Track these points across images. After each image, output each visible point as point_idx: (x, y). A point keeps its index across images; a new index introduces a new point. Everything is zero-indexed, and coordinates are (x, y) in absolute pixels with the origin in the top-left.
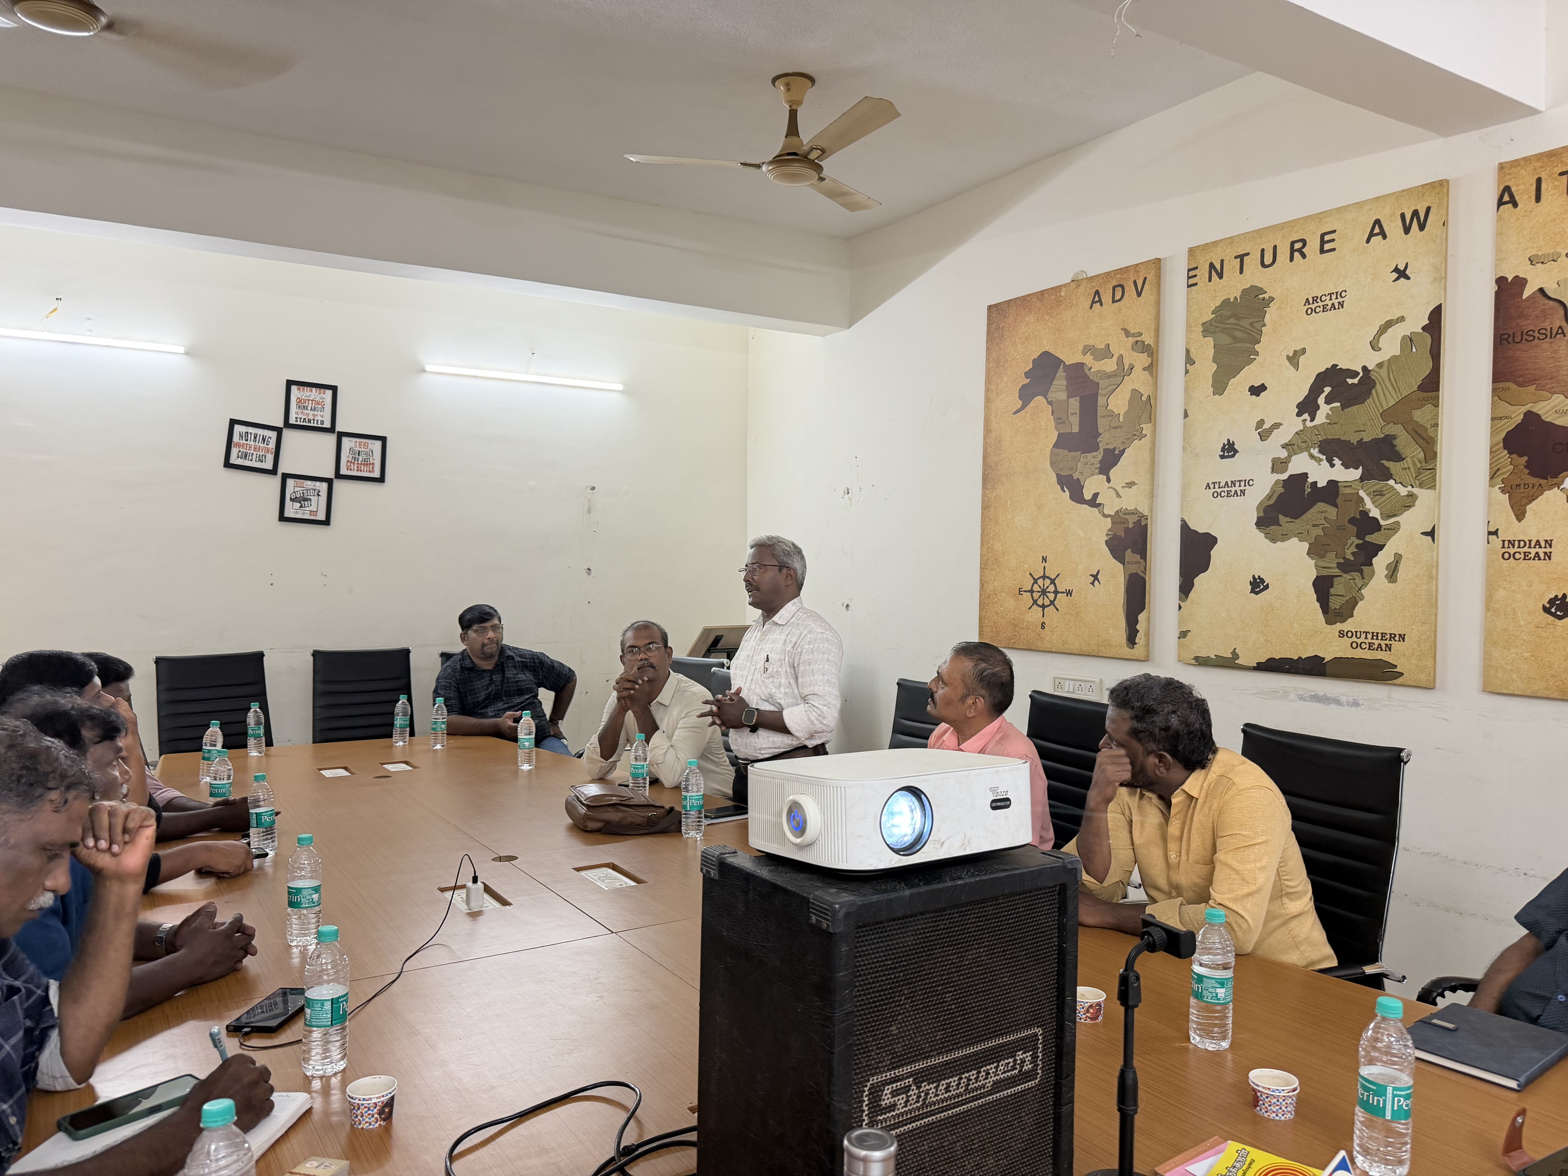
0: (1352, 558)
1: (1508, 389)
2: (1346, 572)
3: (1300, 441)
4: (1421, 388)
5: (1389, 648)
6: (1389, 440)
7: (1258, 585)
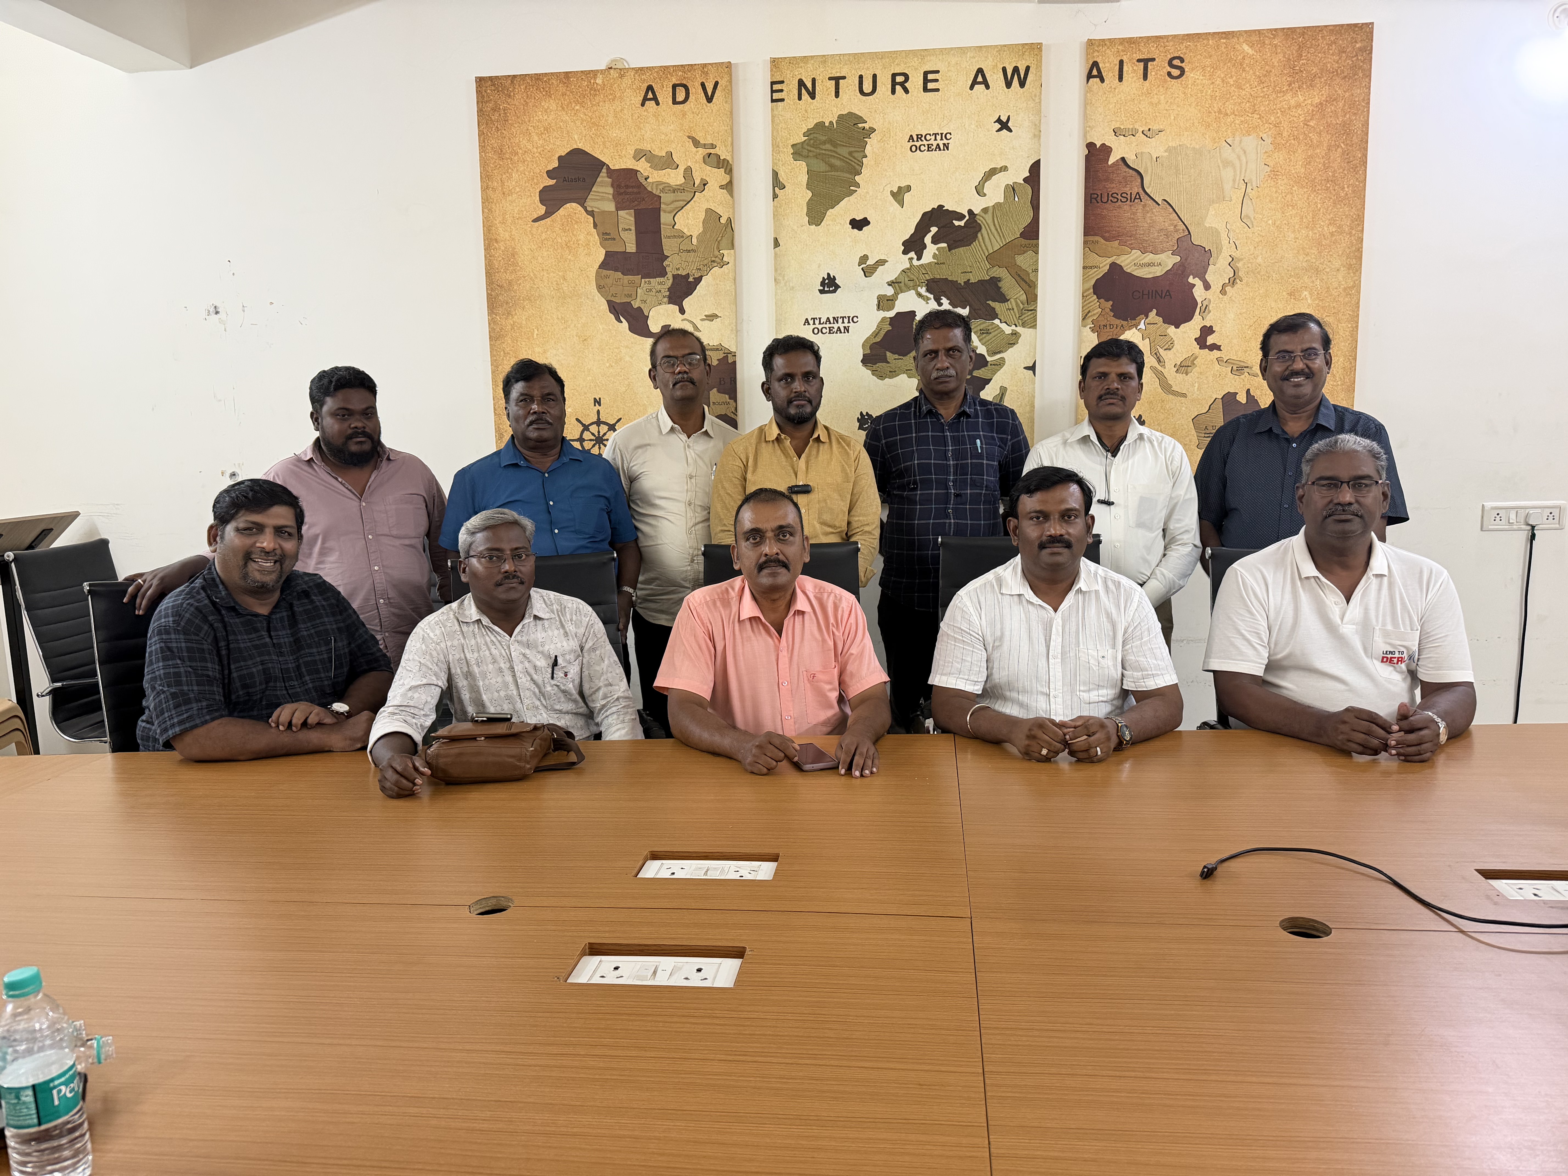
1: (1095, 242)
3: (906, 279)
4: (1023, 235)
6: (994, 282)
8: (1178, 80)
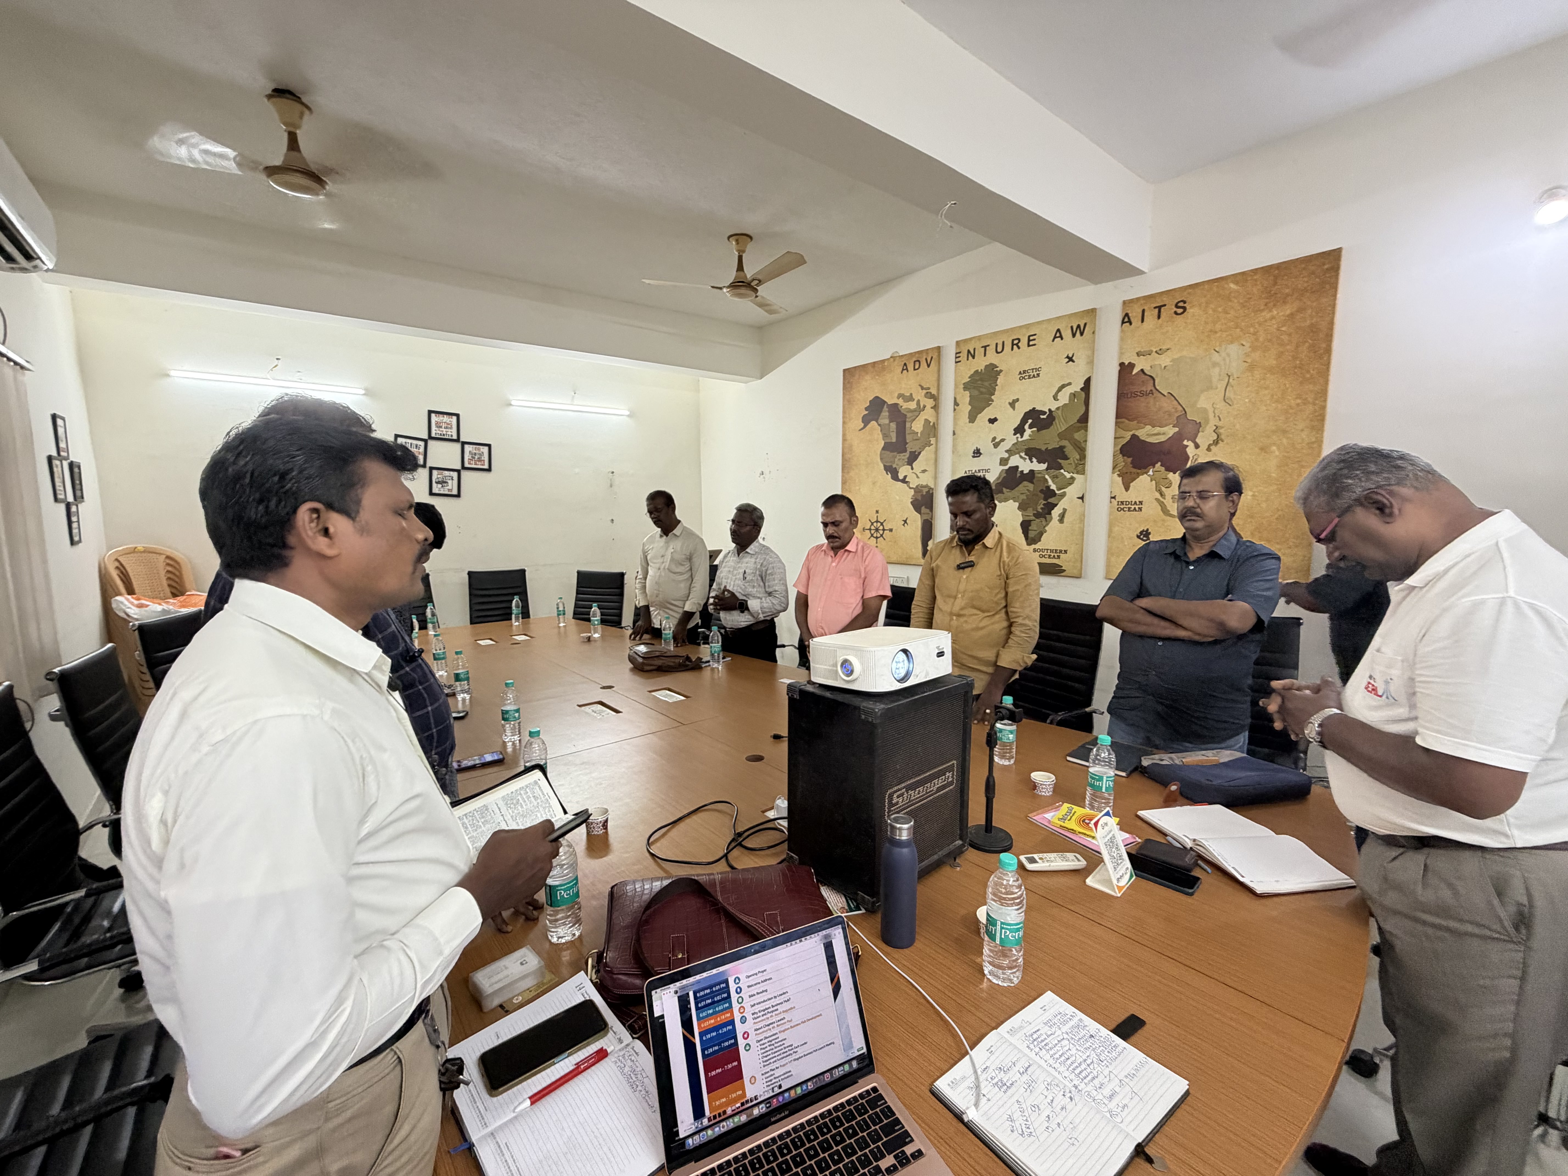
0: (1041, 511)
1: (1123, 422)
2: (1037, 518)
3: (1015, 449)
4: (1079, 421)
5: (1059, 557)
6: (1062, 448)
8: (1182, 315)
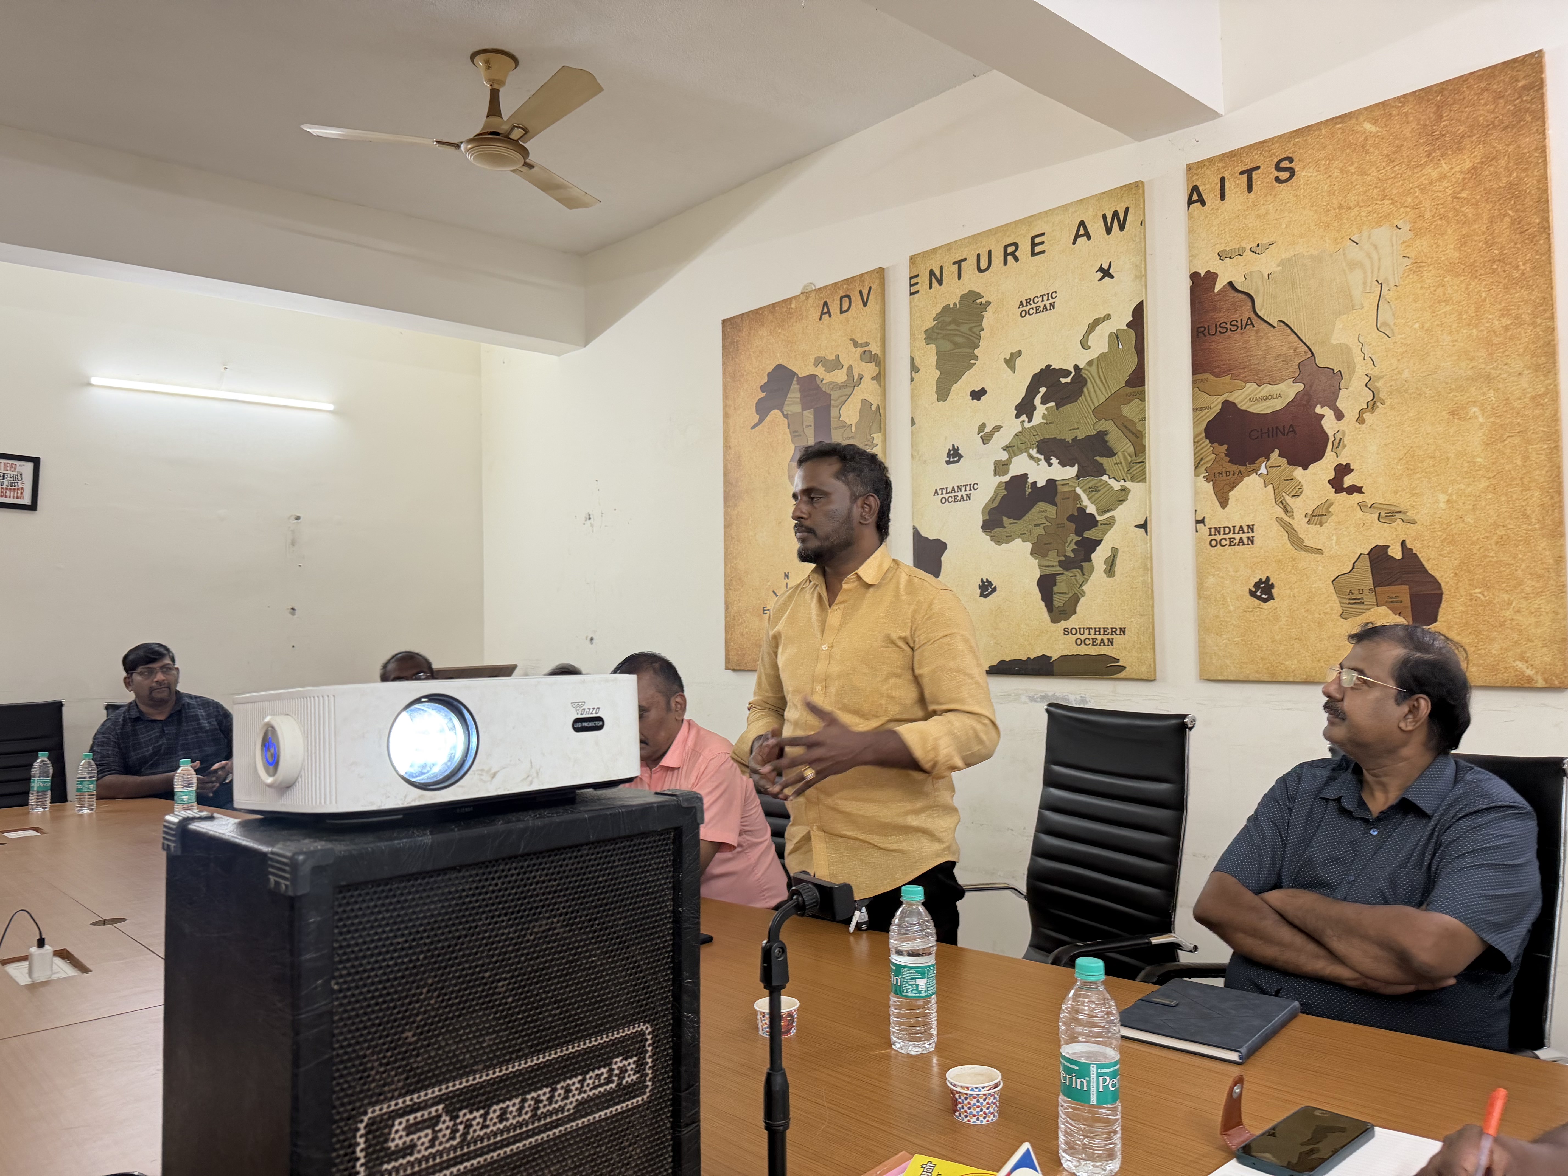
0: (1072, 555)
1: (1206, 380)
2: (1067, 569)
3: (1019, 442)
4: (1129, 383)
5: (1111, 642)
7: (986, 588)
8: (1289, 183)
